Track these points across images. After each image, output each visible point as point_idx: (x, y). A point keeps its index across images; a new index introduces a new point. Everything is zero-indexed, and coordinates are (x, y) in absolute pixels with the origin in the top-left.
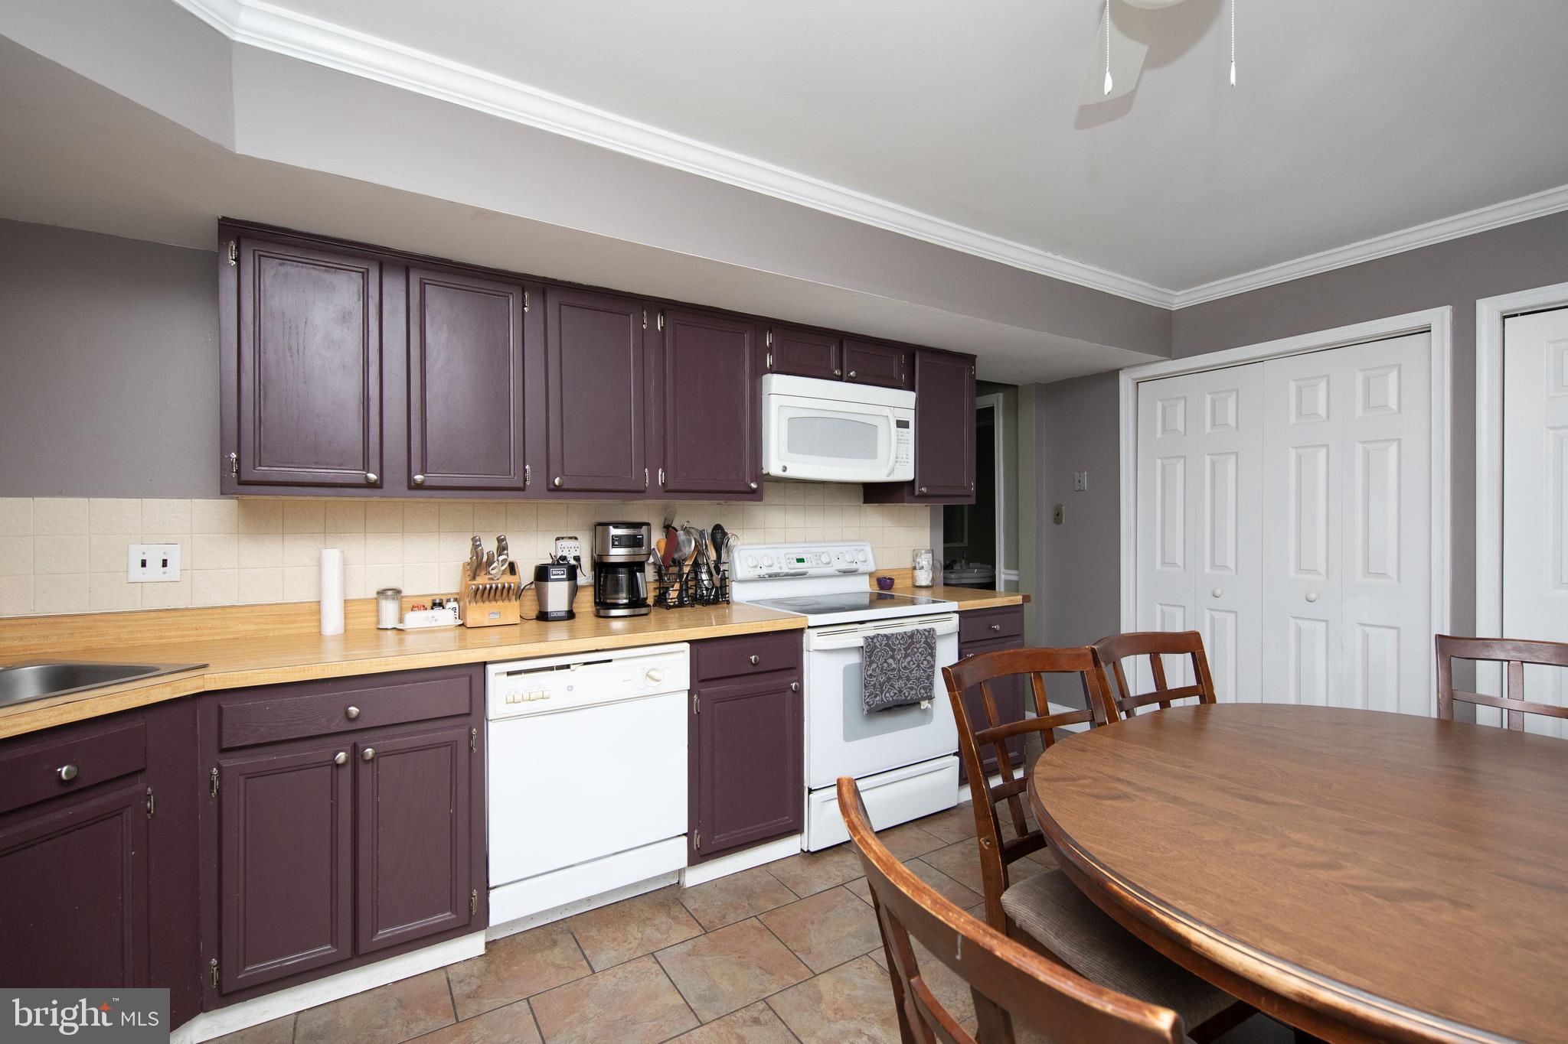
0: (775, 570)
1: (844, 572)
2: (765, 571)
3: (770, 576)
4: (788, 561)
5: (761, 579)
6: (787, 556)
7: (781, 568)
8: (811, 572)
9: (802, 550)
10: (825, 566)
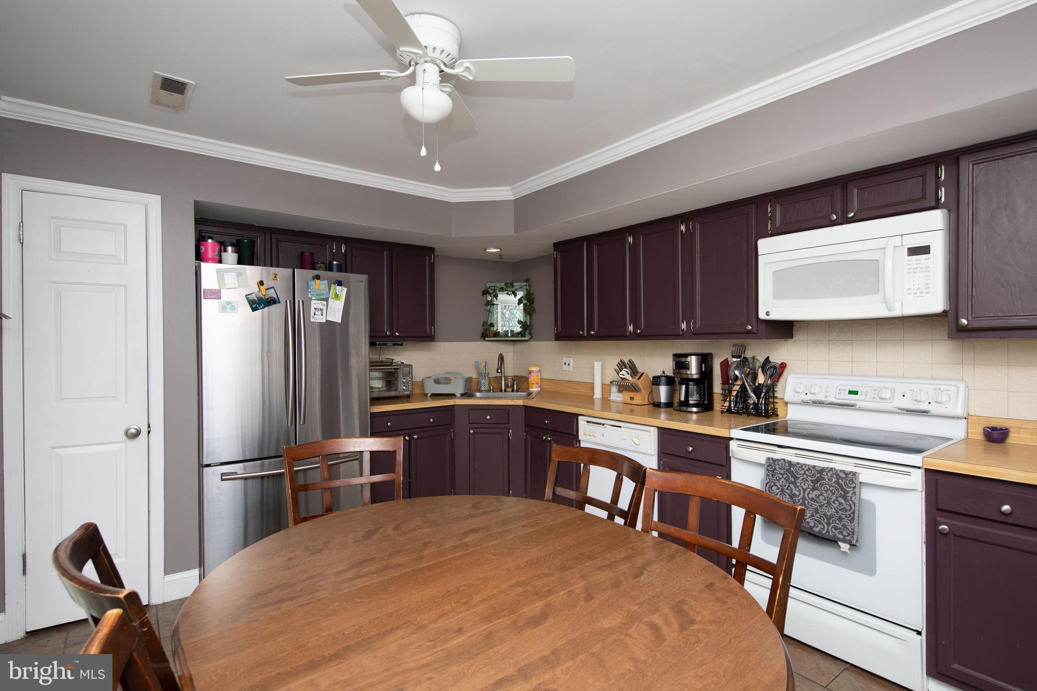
0: (821, 397)
1: (907, 411)
2: (810, 397)
3: (814, 402)
4: (838, 392)
5: (805, 403)
6: (839, 388)
7: (826, 397)
8: (860, 404)
9: (859, 383)
10: (880, 400)
